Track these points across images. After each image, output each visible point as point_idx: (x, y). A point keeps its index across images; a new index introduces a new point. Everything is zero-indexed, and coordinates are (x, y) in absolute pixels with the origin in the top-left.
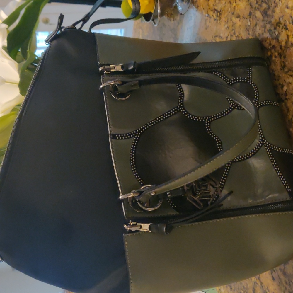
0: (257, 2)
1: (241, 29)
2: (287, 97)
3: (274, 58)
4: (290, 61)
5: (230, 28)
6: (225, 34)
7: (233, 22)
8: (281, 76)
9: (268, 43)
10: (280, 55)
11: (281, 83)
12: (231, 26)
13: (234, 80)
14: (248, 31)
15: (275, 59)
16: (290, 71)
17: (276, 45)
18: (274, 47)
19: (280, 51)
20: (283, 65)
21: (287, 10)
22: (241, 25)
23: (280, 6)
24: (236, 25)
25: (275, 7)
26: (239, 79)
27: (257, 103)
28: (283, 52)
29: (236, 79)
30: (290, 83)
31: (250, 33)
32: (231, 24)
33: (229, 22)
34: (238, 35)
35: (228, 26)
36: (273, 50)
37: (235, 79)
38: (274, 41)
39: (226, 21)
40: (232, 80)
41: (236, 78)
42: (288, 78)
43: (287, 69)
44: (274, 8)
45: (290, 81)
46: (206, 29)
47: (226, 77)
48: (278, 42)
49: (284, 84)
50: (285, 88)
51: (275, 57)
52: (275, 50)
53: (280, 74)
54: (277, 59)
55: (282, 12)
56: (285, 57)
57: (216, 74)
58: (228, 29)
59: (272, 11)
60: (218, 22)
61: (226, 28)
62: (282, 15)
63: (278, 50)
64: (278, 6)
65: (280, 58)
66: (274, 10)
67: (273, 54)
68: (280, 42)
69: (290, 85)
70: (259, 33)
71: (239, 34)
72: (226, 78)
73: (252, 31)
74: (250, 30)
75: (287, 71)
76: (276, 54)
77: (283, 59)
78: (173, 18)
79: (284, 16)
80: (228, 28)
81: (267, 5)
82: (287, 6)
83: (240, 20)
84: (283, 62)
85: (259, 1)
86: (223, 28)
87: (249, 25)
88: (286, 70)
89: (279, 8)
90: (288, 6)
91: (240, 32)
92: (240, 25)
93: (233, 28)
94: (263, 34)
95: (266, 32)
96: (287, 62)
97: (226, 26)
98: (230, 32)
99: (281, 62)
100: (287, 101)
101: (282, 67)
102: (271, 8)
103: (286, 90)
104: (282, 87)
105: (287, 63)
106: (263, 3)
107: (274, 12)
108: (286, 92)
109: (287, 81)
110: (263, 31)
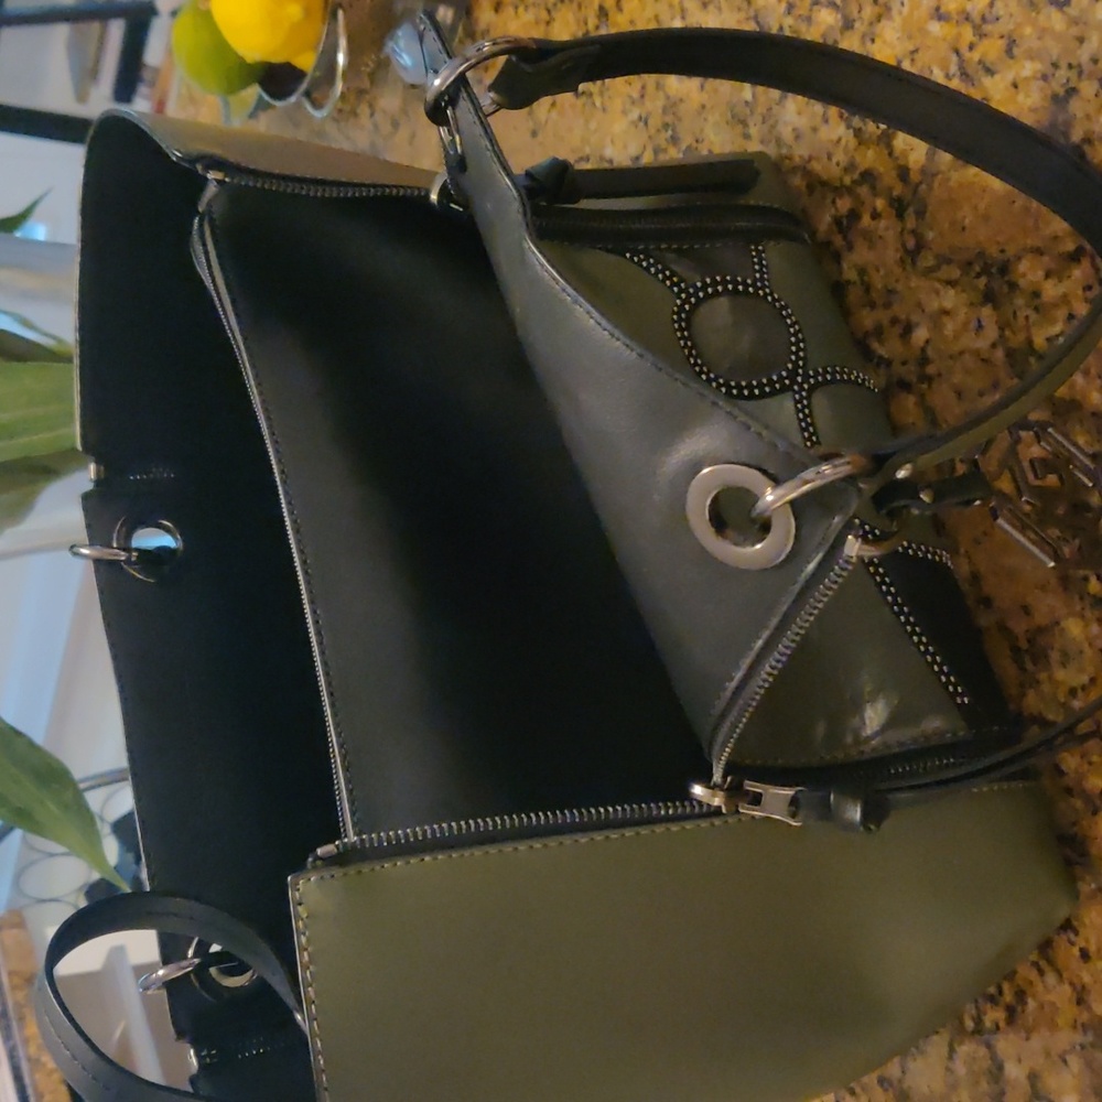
0: (790, 8)
1: (705, 120)
2: (931, 370)
3: (866, 220)
4: (947, 225)
5: (650, 122)
6: (625, 147)
7: (668, 98)
8: (899, 287)
9: (838, 164)
10: (899, 207)
11: (903, 317)
12: (660, 111)
13: (705, 286)
14: (744, 123)
15: (873, 223)
16: (944, 267)
17: (882, 169)
18: (868, 176)
19: (897, 191)
20: (911, 243)
21: (935, 28)
22: (708, 106)
23: (900, 13)
24: (682, 108)
25: (879, 18)
26: (724, 283)
27: (800, 371)
28: (915, 191)
29: (715, 283)
30: (946, 312)
31: (753, 131)
32: (660, 103)
33: (647, 97)
34: (695, 145)
35: (643, 116)
36: (864, 190)
37: (708, 280)
38: (870, 153)
39: (636, 95)
40: (699, 284)
41: (713, 279)
42: (937, 293)
43: (930, 258)
44: (871, 24)
45: (948, 304)
46: (534, 134)
47: (673, 274)
48: (890, 154)
49: (915, 318)
50: (921, 334)
51: (875, 216)
52: (873, 188)
53: (897, 281)
54: (883, 223)
55: (910, 37)
56: (920, 214)
57: (636, 259)
58: (641, 124)
59: (863, 37)
60: (594, 104)
61: (634, 124)
62: (911, 48)
63: (890, 189)
64: (895, 12)
65: (900, 215)
66: (873, 33)
67: (863, 203)
68: (897, 152)
69: (945, 319)
70: (794, 130)
71: (697, 141)
72: (675, 279)
73: (764, 122)
74: (751, 124)
75: (929, 268)
76: (880, 204)
77: (911, 223)
78: (371, 106)
79: (920, 54)
80: (644, 120)
81: (839, 16)
82: (938, 9)
83: (702, 87)
84: (913, 232)
85: (798, 3)
86: (619, 126)
87: (746, 102)
88: (927, 260)
89: (898, 20)
90: (943, 10)
91: (702, 130)
92: (703, 107)
93: (669, 119)
94: (815, 130)
95: (831, 121)
96: (931, 229)
97: (634, 115)
98: (650, 137)
99: (902, 231)
100: (930, 386)
101: (907, 251)
102: (857, 25)
103: (927, 342)
104: (908, 329)
105: (930, 235)
106: (816, 8)
107: (873, 41)
108: (923, 350)
109: (934, 305)
110: (819, 119)
